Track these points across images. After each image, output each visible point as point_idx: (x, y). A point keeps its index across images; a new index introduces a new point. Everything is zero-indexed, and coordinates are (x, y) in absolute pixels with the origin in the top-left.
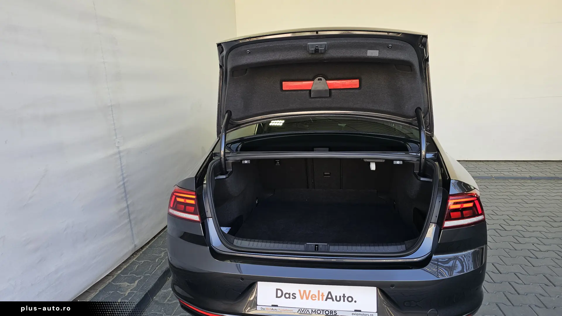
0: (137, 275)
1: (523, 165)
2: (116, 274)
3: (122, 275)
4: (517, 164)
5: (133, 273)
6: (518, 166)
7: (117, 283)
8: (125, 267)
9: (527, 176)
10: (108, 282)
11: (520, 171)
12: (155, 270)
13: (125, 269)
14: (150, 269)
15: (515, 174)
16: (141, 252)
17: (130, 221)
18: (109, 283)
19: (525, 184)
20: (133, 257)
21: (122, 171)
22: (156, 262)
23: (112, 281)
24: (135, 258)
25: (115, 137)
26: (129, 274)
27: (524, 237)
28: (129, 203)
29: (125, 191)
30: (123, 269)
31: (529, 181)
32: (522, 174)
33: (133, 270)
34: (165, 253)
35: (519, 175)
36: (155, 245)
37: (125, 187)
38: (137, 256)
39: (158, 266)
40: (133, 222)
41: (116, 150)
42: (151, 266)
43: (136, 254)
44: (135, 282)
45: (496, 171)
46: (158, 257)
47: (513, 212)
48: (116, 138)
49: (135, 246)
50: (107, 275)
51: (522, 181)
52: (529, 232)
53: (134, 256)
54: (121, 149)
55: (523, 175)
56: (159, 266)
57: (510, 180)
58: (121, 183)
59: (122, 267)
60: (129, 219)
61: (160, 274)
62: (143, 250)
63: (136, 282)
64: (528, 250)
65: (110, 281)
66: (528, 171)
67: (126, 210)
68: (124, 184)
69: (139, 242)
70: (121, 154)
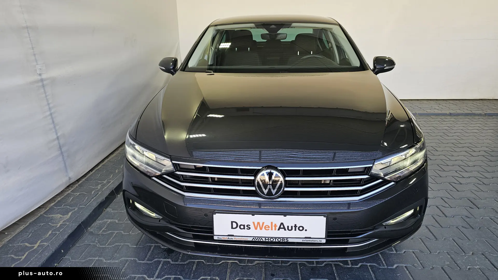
0: (71, 207)
1: (443, 103)
2: (49, 206)
3: (55, 208)
4: (437, 102)
5: (67, 206)
6: (438, 104)
7: (49, 215)
8: (59, 199)
9: (448, 112)
10: (39, 215)
11: (441, 108)
12: (91, 202)
13: (59, 201)
14: (85, 200)
15: (436, 111)
16: (77, 185)
17: (62, 153)
18: (41, 215)
19: (445, 120)
20: (68, 189)
21: (47, 100)
22: (92, 194)
23: (44, 213)
24: (71, 191)
25: (35, 63)
26: (63, 206)
27: (448, 165)
28: (59, 134)
29: (53, 122)
30: (57, 201)
31: (449, 117)
32: (442, 111)
33: (68, 202)
34: (101, 185)
35: (440, 112)
36: (92, 178)
37: (52, 118)
38: (72, 189)
39: (93, 198)
40: (65, 154)
41: (39, 78)
42: (87, 198)
43: (72, 187)
44: (68, 214)
45: (420, 108)
46: (94, 189)
47: (436, 143)
48: (37, 65)
49: (70, 179)
50: (39, 208)
51: (443, 117)
52: (452, 161)
53: (70, 188)
54: (44, 76)
55: (444, 112)
56: (94, 198)
57: (432, 116)
58: (48, 113)
59: (55, 199)
60: (60, 152)
61: (95, 205)
62: (80, 183)
63: (70, 214)
64: (452, 177)
65: (42, 213)
66: (448, 108)
67: (56, 142)
68: (51, 114)
69: (73, 175)
70: (45, 82)
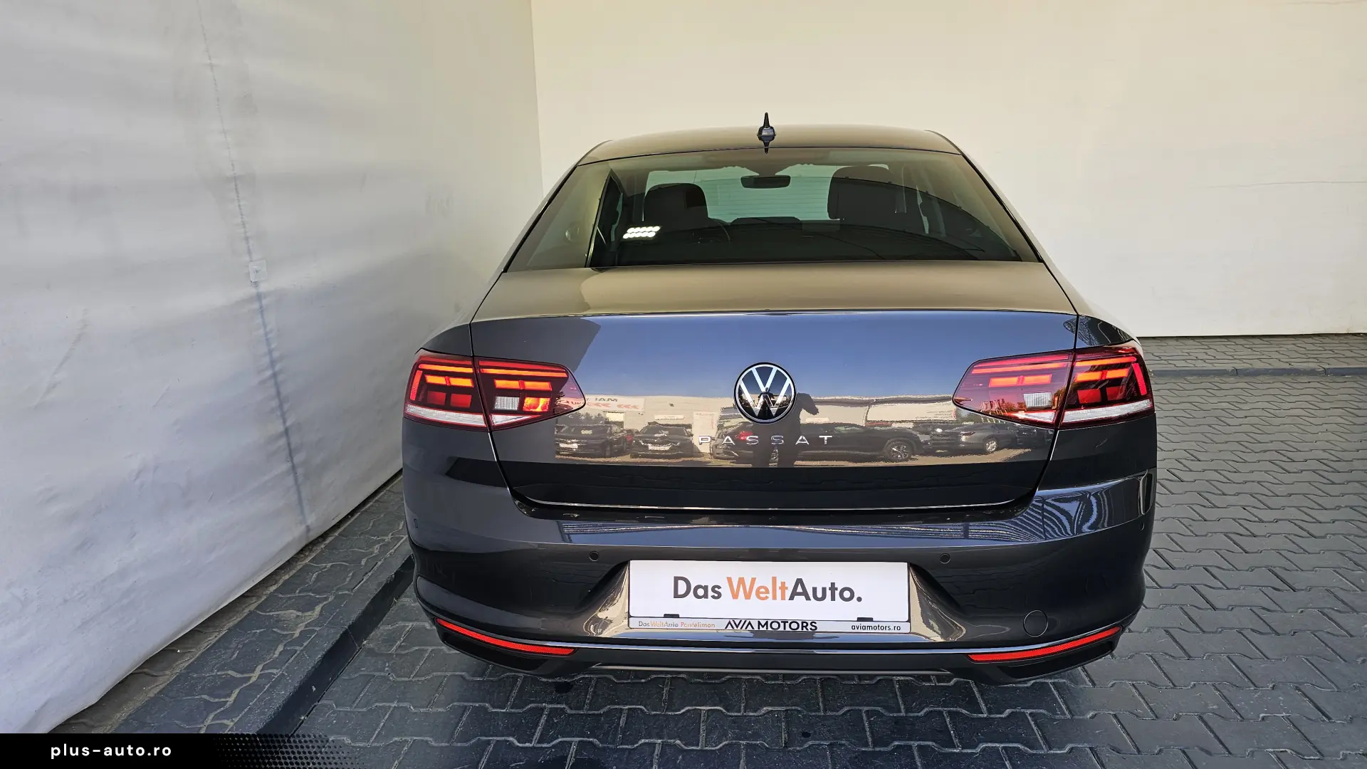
0: (319, 594)
1: (1219, 345)
2: (264, 593)
3: (280, 596)
4: (1204, 344)
5: (311, 591)
6: (1208, 348)
7: (270, 612)
8: (287, 577)
9: (1229, 367)
10: (247, 611)
11: (1213, 358)
12: (362, 582)
13: (286, 582)
14: (348, 579)
15: (1200, 365)
16: (323, 546)
17: (294, 468)
18: (251, 613)
19: (1223, 386)
20: (302, 556)
21: (268, 344)
22: (362, 566)
23: (257, 608)
24: (310, 558)
25: (247, 259)
26: (297, 591)
27: (1214, 507)
28: (288, 424)
29: (278, 393)
30: (281, 582)
31: (1232, 379)
32: (1215, 365)
33: (308, 583)
34: (381, 546)
35: (1209, 367)
36: (356, 529)
37: (277, 385)
38: (313, 555)
39: (367, 573)
40: (300, 471)
41: (253, 291)
42: (351, 574)
43: (311, 551)
44: (314, 609)
45: (1159, 357)
46: (365, 555)
48: (251, 261)
49: (308, 529)
50: (243, 596)
51: (1217, 379)
52: (1226, 494)
53: (307, 554)
54: (263, 288)
55: (1218, 367)
56: (370, 574)
57: (1188, 378)
58: (269, 373)
59: (277, 578)
60: (289, 464)
61: (374, 589)
62: (328, 541)
63: (318, 609)
64: (1225, 534)
65: (252, 607)
66: (1231, 358)
67: (283, 441)
68: (275, 375)
69: (317, 520)
70: (264, 302)
